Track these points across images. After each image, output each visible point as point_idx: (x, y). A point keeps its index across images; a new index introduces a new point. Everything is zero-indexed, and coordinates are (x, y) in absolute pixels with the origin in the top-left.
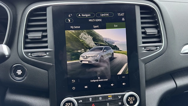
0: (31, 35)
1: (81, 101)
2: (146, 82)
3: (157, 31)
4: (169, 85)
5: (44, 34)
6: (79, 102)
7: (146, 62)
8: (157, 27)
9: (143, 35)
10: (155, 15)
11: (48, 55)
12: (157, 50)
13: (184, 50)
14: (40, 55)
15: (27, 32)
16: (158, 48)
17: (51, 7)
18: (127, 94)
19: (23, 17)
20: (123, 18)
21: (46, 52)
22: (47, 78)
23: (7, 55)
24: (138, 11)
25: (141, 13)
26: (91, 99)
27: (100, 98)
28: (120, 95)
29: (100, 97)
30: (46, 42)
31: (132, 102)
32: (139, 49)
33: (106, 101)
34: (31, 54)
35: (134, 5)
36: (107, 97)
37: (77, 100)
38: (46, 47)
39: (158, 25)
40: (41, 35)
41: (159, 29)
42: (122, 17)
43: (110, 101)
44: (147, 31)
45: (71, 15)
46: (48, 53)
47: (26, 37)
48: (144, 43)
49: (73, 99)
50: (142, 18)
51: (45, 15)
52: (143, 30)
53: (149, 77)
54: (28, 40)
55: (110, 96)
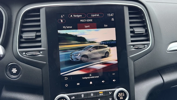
0: (25, 35)
1: (74, 97)
2: (135, 78)
3: (144, 30)
4: (157, 81)
5: (38, 34)
6: (72, 98)
7: (135, 59)
8: (145, 27)
9: (132, 34)
10: (142, 15)
11: (41, 54)
12: (145, 48)
13: (171, 48)
14: (34, 54)
15: (21, 32)
16: (146, 46)
17: (44, 9)
18: (117, 90)
19: (18, 18)
20: (113, 19)
21: (39, 51)
22: (41, 75)
23: (1, 55)
24: (126, 11)
25: (130, 14)
26: (83, 96)
27: (92, 95)
28: (110, 91)
29: (92, 93)
30: (40, 41)
31: (121, 98)
32: (128, 48)
33: (97, 97)
34: (25, 53)
35: (123, 6)
36: (98, 93)
37: (70, 97)
38: (40, 46)
39: (145, 24)
40: (35, 35)
41: (146, 28)
42: (112, 17)
43: (101, 97)
44: (135, 31)
45: (64, 15)
46: (41, 52)
47: (20, 37)
48: (132, 41)
49: (65, 96)
50: (130, 18)
51: (39, 16)
52: (132, 30)
53: (138, 74)
54: (23, 40)
55: (101, 92)
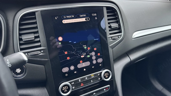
0: (25, 38)
1: (73, 83)
2: (114, 60)
3: (118, 25)
4: (126, 61)
5: (36, 35)
6: (72, 84)
7: (113, 47)
8: (118, 22)
9: (110, 29)
10: (116, 13)
11: (42, 53)
12: (119, 38)
13: (134, 36)
14: (36, 54)
15: (20, 35)
16: (119, 37)
17: (39, 12)
18: (104, 72)
20: (96, 18)
21: (40, 50)
22: (45, 71)
24: (105, 11)
25: (108, 12)
26: (80, 80)
27: (86, 78)
28: (99, 73)
29: (86, 77)
30: (39, 41)
31: (107, 77)
32: (108, 39)
33: (90, 79)
34: (28, 54)
35: (103, 7)
36: (91, 76)
37: (70, 83)
38: (40, 46)
39: (118, 20)
40: (34, 37)
41: (119, 23)
42: (95, 16)
43: (93, 79)
44: (112, 26)
45: (57, 17)
46: (42, 51)
47: (20, 39)
48: (110, 34)
49: (67, 83)
50: (108, 16)
51: (35, 18)
52: (109, 25)
53: (115, 57)
54: (22, 42)
55: (92, 75)
